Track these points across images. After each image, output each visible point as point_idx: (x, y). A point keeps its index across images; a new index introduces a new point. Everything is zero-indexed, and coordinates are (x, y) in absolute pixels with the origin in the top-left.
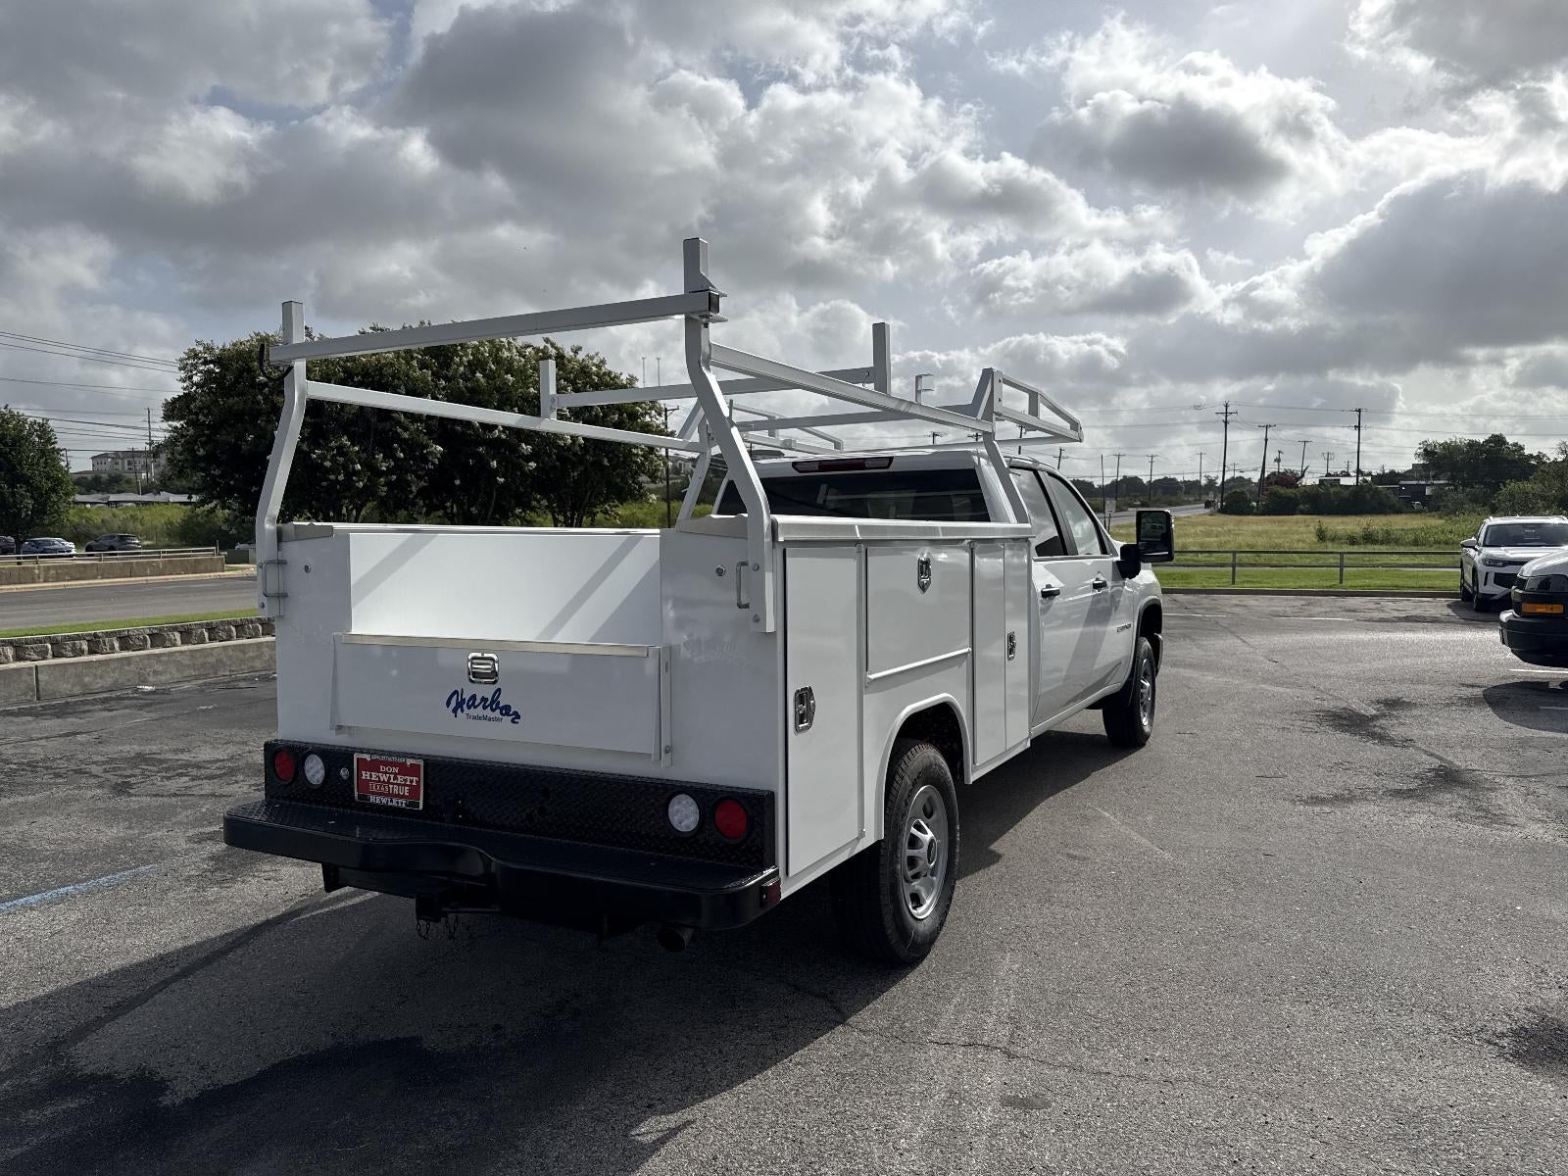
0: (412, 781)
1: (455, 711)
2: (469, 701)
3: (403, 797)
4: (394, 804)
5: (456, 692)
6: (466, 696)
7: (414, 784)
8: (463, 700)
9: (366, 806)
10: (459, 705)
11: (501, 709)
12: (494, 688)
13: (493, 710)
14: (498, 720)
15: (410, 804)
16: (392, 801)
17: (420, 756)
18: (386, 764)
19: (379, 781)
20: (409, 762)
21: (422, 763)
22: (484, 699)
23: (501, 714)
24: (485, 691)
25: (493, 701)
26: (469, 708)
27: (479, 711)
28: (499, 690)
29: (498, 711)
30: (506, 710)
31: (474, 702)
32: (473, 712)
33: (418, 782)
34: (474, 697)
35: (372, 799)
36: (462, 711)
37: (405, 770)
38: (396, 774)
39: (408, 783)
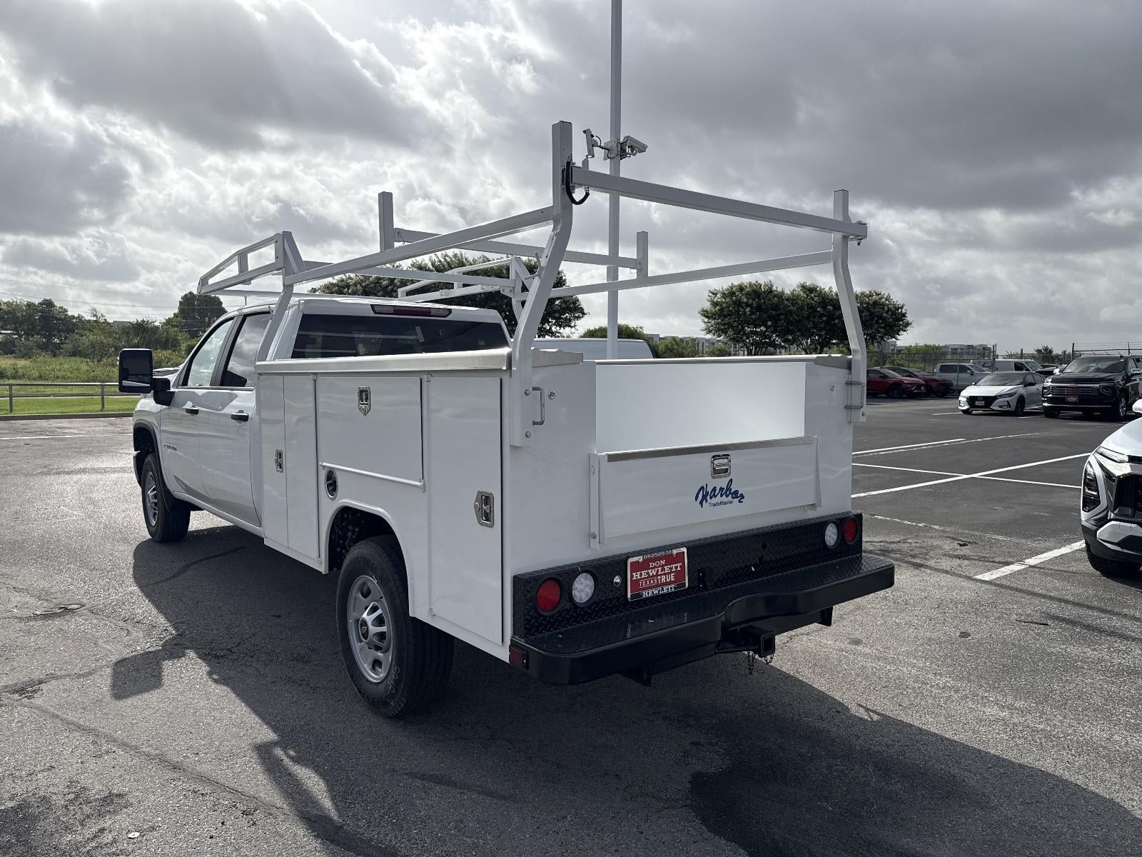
0: (676, 567)
1: (701, 503)
2: (712, 492)
3: (670, 583)
4: (665, 591)
5: (702, 488)
6: (709, 490)
7: (679, 569)
8: (707, 493)
9: (639, 602)
10: (704, 497)
11: (732, 494)
12: (728, 479)
13: (727, 496)
14: (731, 502)
15: (678, 586)
16: (663, 589)
17: (682, 545)
18: (654, 560)
19: (649, 576)
20: (675, 552)
21: (684, 550)
22: (721, 489)
23: (733, 498)
24: (722, 482)
25: (727, 490)
26: (711, 498)
27: (718, 499)
28: (731, 480)
29: (730, 496)
30: (736, 494)
31: (714, 494)
32: (714, 500)
33: (683, 567)
34: (714, 489)
35: (645, 594)
36: (707, 501)
37: (671, 560)
38: (663, 566)
39: (674, 570)
